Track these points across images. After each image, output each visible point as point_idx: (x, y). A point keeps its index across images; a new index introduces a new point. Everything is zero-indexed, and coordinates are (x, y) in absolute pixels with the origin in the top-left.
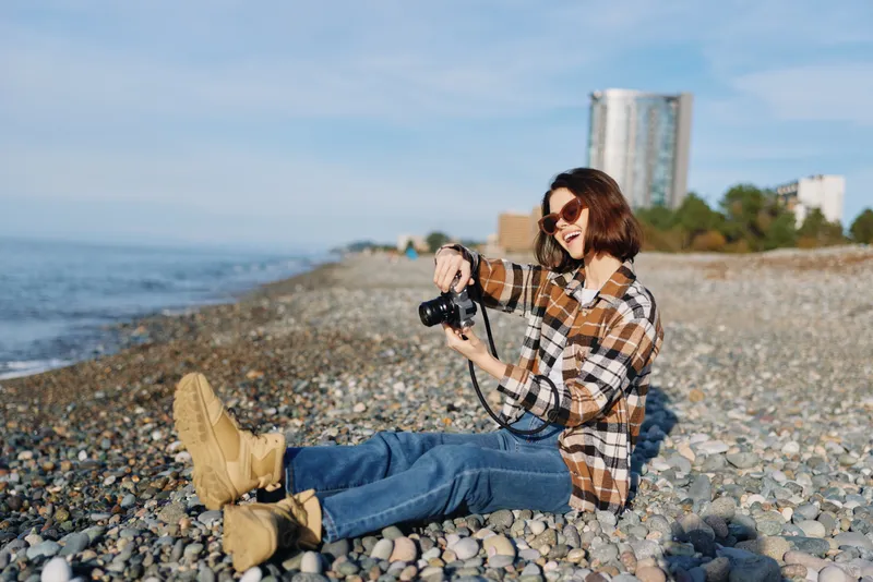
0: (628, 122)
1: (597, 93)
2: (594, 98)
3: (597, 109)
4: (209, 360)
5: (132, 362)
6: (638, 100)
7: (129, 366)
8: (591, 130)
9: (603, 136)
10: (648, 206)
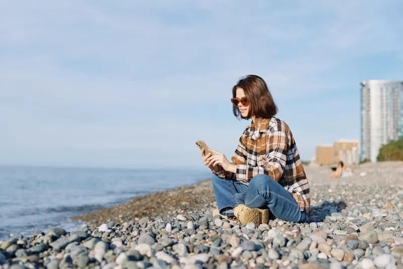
0: (382, 96)
1: (364, 83)
2: (363, 85)
3: (365, 90)
4: (167, 201)
5: (134, 205)
6: (386, 85)
7: (133, 206)
8: (362, 101)
9: (369, 104)
10: (397, 139)
